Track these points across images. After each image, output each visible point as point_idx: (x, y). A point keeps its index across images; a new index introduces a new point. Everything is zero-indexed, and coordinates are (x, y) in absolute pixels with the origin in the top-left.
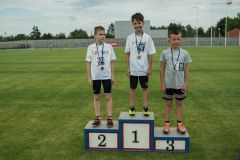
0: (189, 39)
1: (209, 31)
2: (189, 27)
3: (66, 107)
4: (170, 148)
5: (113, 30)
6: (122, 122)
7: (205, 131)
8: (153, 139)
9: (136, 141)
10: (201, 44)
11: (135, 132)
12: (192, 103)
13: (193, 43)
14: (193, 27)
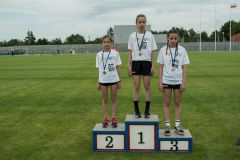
0: (192, 44)
1: (213, 35)
2: (192, 31)
3: (71, 113)
4: (174, 148)
5: (112, 35)
6: (128, 124)
7: (207, 133)
8: (157, 141)
9: (141, 142)
10: (204, 49)
11: (141, 134)
12: (195, 107)
13: (196, 48)
14: (196, 31)
